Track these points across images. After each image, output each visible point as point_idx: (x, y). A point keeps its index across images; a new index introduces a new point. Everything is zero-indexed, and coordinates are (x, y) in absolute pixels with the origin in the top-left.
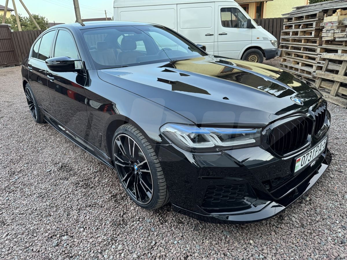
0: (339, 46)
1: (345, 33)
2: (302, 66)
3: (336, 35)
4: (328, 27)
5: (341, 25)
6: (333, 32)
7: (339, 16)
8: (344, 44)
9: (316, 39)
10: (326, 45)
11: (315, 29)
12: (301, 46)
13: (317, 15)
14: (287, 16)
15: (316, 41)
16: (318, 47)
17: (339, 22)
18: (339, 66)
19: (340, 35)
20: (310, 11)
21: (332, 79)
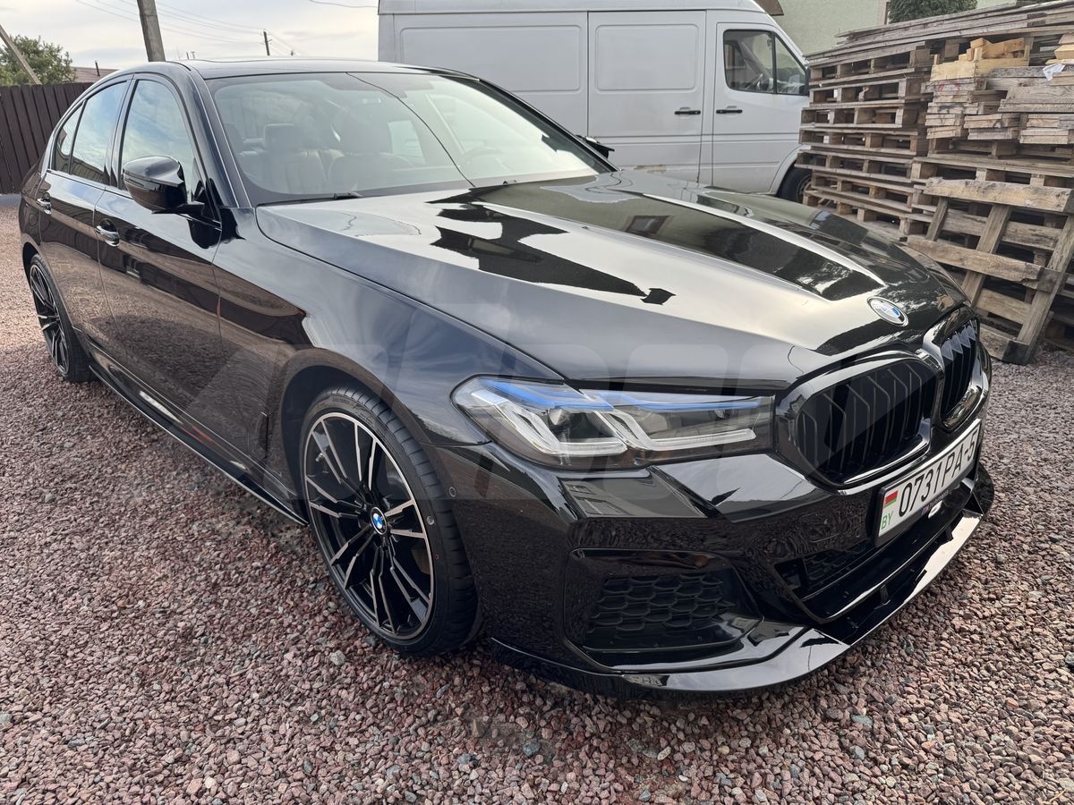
0: (978, 159)
1: (998, 116)
2: (866, 219)
3: (970, 124)
4: (944, 97)
5: (984, 91)
6: (960, 113)
7: (977, 61)
8: (994, 152)
9: (909, 136)
10: (938, 153)
11: (903, 101)
12: (864, 157)
13: (912, 58)
14: (821, 61)
15: (909, 142)
16: (915, 159)
17: (978, 82)
18: (980, 221)
19: (980, 123)
20: (888, 44)
21: (958, 264)
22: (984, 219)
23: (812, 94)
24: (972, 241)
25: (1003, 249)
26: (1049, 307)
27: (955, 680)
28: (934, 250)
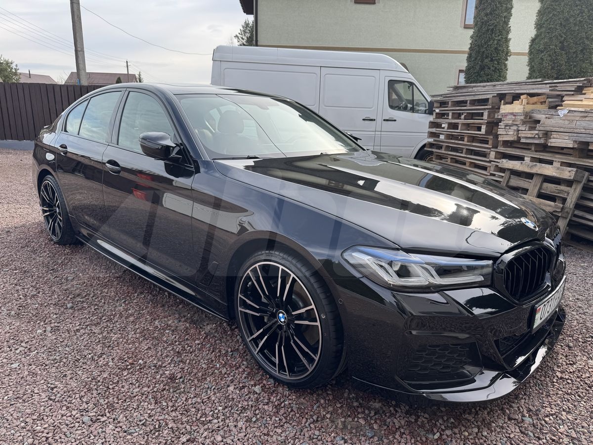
1: (537, 132)
5: (528, 119)
6: (516, 129)
7: (524, 105)
9: (488, 138)
11: (486, 121)
12: (464, 147)
13: (490, 101)
14: (439, 98)
15: (488, 141)
16: (492, 149)
17: (525, 115)
18: (528, 182)
19: (527, 134)
22: (530, 181)
23: (434, 114)
25: (541, 196)
26: (566, 225)
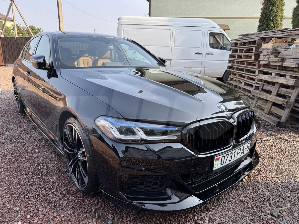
0: (273, 70)
1: (278, 59)
2: (244, 85)
3: (271, 60)
4: (264, 53)
5: (274, 51)
6: (268, 57)
7: (273, 43)
8: (277, 68)
10: (263, 68)
11: (254, 53)
12: (244, 68)
13: (257, 42)
14: (235, 42)
16: (257, 69)
17: (273, 49)
18: (272, 87)
20: (251, 38)
21: (266, 99)
22: (274, 86)
23: (232, 50)
24: (270, 92)
25: (278, 95)
26: (289, 112)
27: (237, 215)
28: (259, 94)
